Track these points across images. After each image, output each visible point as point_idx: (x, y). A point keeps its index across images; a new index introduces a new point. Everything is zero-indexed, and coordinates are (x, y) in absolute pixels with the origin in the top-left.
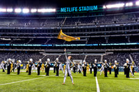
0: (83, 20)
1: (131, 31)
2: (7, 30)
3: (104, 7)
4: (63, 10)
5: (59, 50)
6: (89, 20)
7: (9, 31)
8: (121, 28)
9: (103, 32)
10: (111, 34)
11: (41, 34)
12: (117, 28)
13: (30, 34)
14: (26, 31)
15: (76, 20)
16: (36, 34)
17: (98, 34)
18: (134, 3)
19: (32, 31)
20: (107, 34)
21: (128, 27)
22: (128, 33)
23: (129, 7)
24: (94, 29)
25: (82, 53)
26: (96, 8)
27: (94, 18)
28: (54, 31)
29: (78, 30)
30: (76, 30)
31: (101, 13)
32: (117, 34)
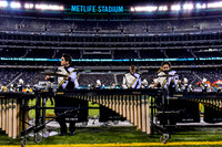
0: (104, 25)
3: (132, 9)
4: (74, 8)
6: (113, 26)
8: (154, 39)
9: (132, 43)
10: (142, 46)
11: (44, 42)
12: (150, 39)
13: (27, 41)
14: (19, 37)
15: (93, 24)
16: (35, 42)
17: (126, 46)
18: (169, 7)
19: (29, 37)
20: (138, 46)
21: (163, 38)
22: (164, 45)
24: (121, 39)
25: (107, 71)
26: (121, 9)
27: (118, 24)
28: (64, 38)
29: (99, 39)
30: (95, 39)
31: (125, 17)
32: (151, 46)
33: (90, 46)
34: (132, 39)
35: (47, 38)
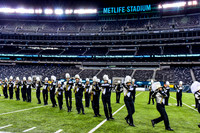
0: (131, 24)
1: (193, 38)
2: (34, 36)
3: (160, 7)
4: (106, 11)
5: (100, 63)
6: (140, 24)
7: (38, 37)
8: (181, 34)
9: (157, 40)
10: (167, 42)
11: (78, 42)
12: (176, 34)
13: (65, 41)
15: (123, 23)
16: (71, 42)
17: (150, 43)
19: (66, 38)
20: (163, 42)
21: (190, 34)
22: (190, 41)
23: (192, 6)
24: (146, 36)
26: (149, 8)
27: (146, 22)
28: (95, 38)
29: (125, 37)
30: (122, 37)
31: (155, 14)
32: (176, 42)
33: (117, 44)
34: (158, 36)
35: (80, 38)
